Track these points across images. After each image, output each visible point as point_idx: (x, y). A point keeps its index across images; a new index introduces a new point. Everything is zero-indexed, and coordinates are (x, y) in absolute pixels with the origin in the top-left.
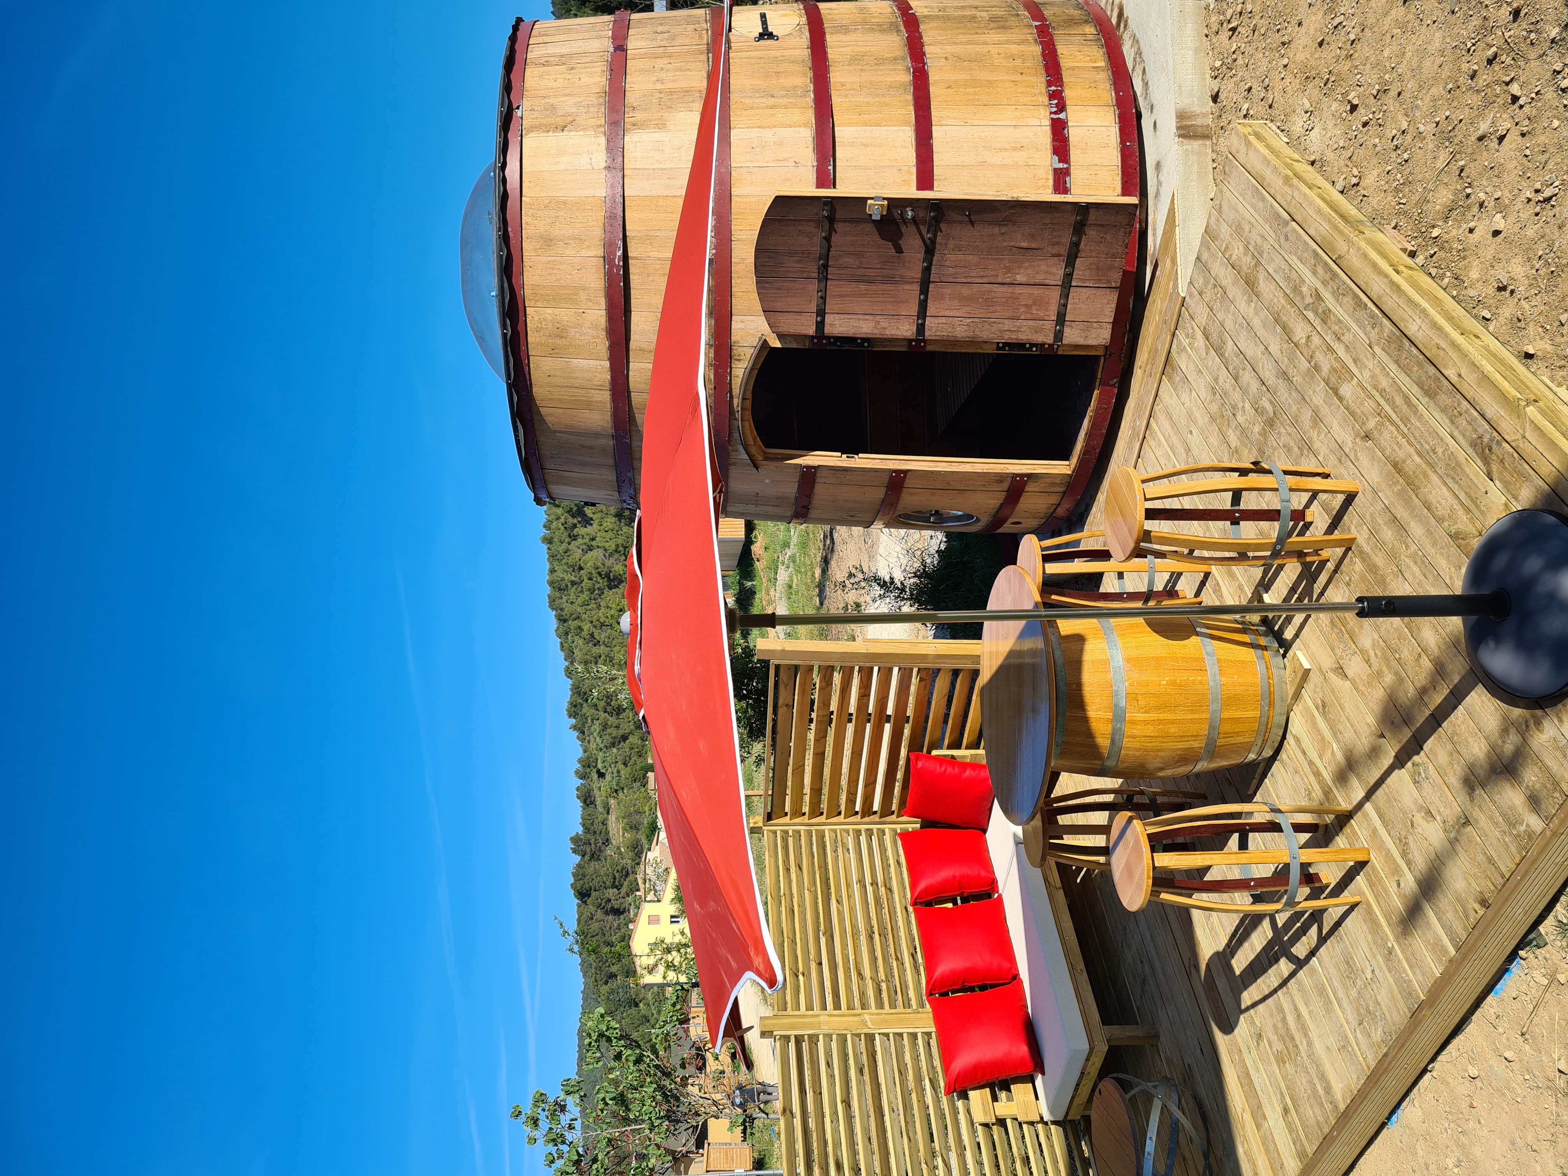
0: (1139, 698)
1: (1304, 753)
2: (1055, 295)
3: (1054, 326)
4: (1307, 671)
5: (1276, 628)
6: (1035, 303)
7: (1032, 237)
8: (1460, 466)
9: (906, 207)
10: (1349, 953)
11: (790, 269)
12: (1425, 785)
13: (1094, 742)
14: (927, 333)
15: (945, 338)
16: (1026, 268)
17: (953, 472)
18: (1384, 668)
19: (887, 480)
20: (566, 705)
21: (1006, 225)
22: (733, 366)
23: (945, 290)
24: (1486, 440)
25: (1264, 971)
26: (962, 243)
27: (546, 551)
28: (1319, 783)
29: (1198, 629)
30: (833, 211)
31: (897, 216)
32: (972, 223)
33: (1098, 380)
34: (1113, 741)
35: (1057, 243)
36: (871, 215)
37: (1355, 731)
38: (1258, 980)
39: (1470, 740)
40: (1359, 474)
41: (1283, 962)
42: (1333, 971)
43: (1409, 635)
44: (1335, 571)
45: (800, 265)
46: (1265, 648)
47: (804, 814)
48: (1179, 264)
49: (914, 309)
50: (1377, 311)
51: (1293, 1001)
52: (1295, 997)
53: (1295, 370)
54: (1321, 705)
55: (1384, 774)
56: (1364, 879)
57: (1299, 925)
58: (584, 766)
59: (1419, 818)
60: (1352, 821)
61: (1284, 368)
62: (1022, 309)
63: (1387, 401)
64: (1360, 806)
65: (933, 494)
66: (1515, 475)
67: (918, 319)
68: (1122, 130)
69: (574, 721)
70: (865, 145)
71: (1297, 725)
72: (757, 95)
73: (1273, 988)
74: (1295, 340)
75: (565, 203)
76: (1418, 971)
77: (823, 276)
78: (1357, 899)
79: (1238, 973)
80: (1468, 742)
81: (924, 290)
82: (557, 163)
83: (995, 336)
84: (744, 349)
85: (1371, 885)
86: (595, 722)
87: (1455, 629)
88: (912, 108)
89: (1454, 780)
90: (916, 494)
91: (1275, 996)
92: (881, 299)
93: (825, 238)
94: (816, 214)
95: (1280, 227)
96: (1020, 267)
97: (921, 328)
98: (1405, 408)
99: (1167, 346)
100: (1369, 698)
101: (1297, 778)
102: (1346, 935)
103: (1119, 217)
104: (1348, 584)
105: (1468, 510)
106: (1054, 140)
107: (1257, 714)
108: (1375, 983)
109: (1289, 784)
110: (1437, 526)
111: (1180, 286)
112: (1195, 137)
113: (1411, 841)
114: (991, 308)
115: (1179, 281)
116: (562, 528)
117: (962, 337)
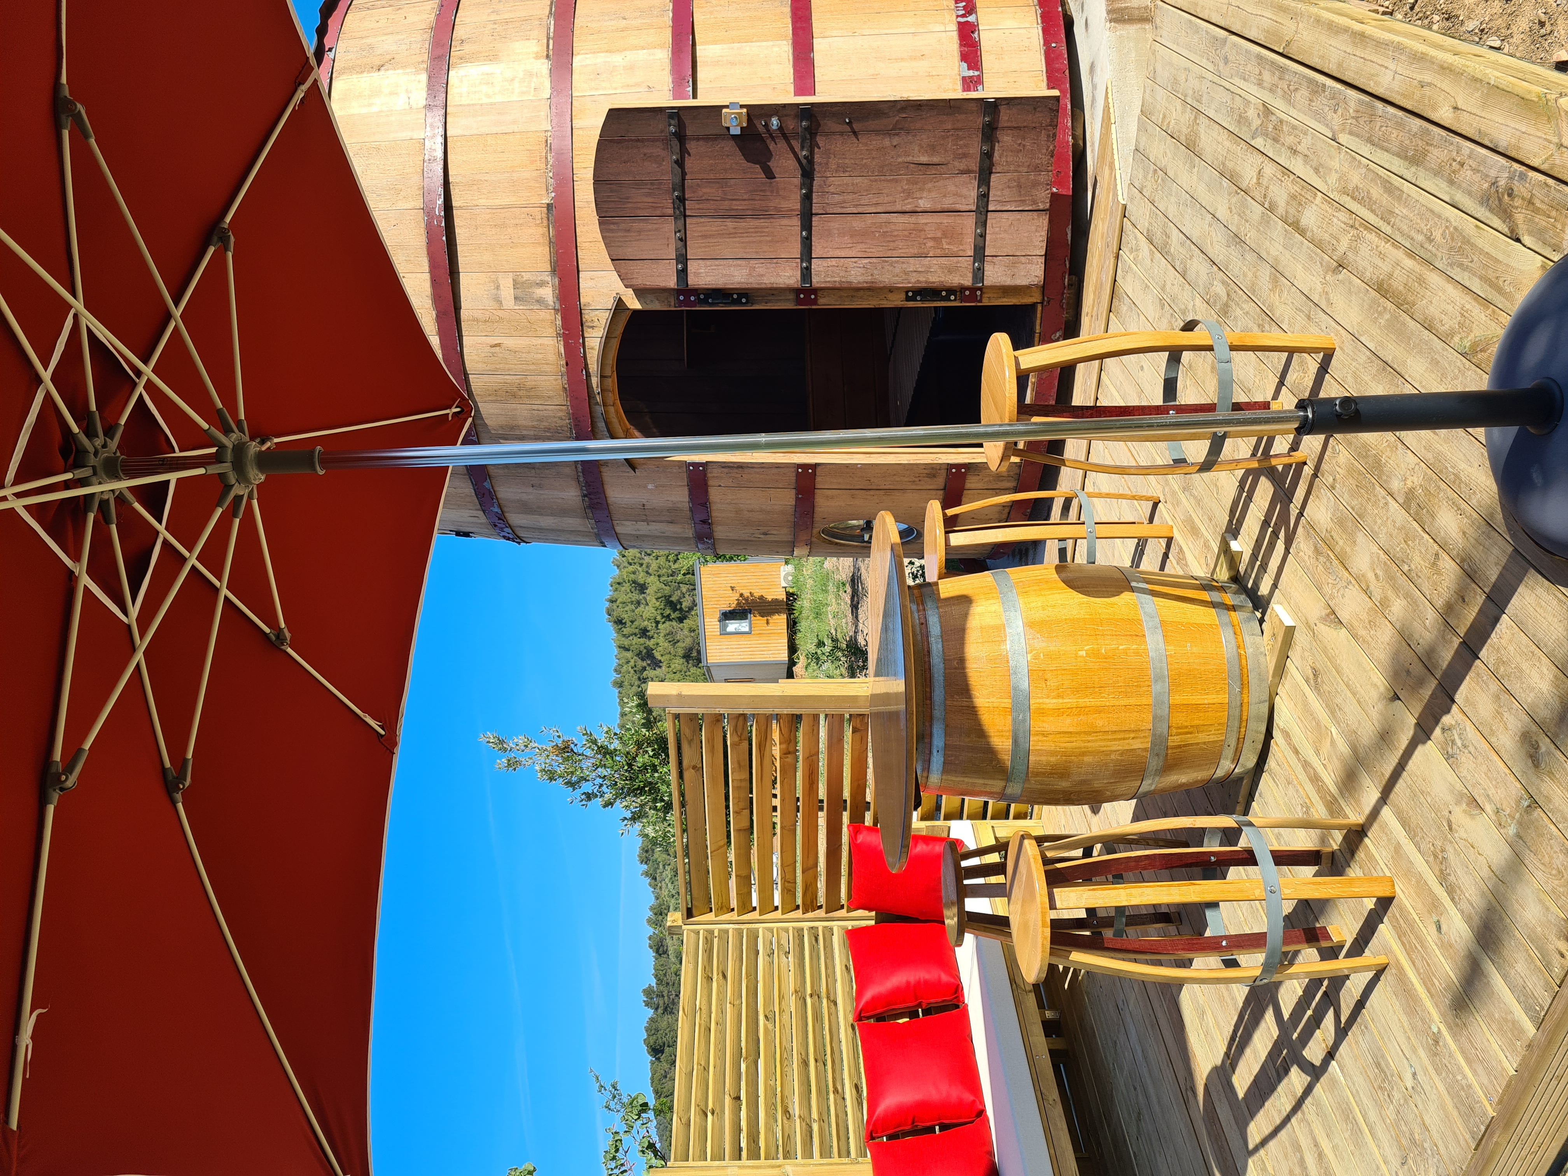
0: (1048, 676)
1: (1296, 752)
2: (969, 223)
3: (971, 263)
4: (1290, 631)
5: (1250, 586)
6: (945, 235)
7: (932, 149)
8: (1468, 242)
9: (771, 116)
10: (1379, 1049)
11: (639, 205)
12: (1464, 759)
13: (988, 743)
14: (815, 280)
15: (837, 285)
16: (930, 191)
17: (872, 464)
18: (1390, 593)
19: (793, 479)
20: (637, 851)
21: (897, 134)
22: (586, 335)
23: (832, 224)
24: (1502, 183)
25: (1273, 1089)
26: (847, 161)
27: (617, 694)
28: (1318, 791)
29: (1134, 584)
30: (681, 125)
31: (761, 129)
32: (855, 133)
33: (1037, 335)
34: (1015, 742)
35: (965, 155)
36: (728, 129)
37: (1359, 702)
38: (1266, 1104)
39: (1525, 666)
40: (1333, 324)
41: (1295, 1070)
42: (1359, 1080)
43: (1420, 529)
44: (1315, 476)
45: (650, 200)
46: (1234, 608)
47: (733, 910)
48: (1117, 167)
49: (796, 250)
50: (1339, 86)
51: (1311, 1132)
52: (1314, 1126)
53: (1247, 225)
54: (1311, 676)
55: (1403, 756)
56: (1390, 927)
57: (1309, 1013)
58: (656, 914)
59: (1459, 815)
60: (1366, 840)
61: (1234, 229)
62: (930, 244)
63: (1360, 201)
64: (1374, 814)
65: (853, 497)
66: (1554, 213)
67: (802, 262)
68: (1045, 31)
69: (646, 867)
70: (733, 64)
71: (1284, 716)
72: (606, 18)
73: (1285, 1114)
74: (1244, 187)
75: (378, 149)
76: (1480, 1070)
77: (681, 215)
78: (1382, 960)
79: (1241, 1094)
80: (1521, 671)
81: (807, 225)
82: (370, 105)
83: (900, 280)
84: (597, 312)
85: (1401, 935)
86: (667, 867)
87: (1485, 496)
88: (789, 21)
89: (1507, 740)
90: (832, 497)
91: (1289, 1126)
92: (754, 239)
93: (676, 162)
94: (662, 131)
95: (1218, 51)
96: (922, 190)
97: (806, 273)
98: (1385, 200)
99: (1111, 272)
100: (1373, 644)
101: (1291, 791)
102: (1372, 1020)
103: (1038, 115)
104: (1332, 488)
105: (1486, 302)
106: (961, 45)
107: (1224, 698)
108: (1419, 1093)
109: (1281, 803)
110: (1444, 349)
111: (1120, 193)
112: (1131, 20)
113: (1451, 855)
114: (892, 244)
115: (1119, 187)
116: (632, 671)
117: (859, 283)
